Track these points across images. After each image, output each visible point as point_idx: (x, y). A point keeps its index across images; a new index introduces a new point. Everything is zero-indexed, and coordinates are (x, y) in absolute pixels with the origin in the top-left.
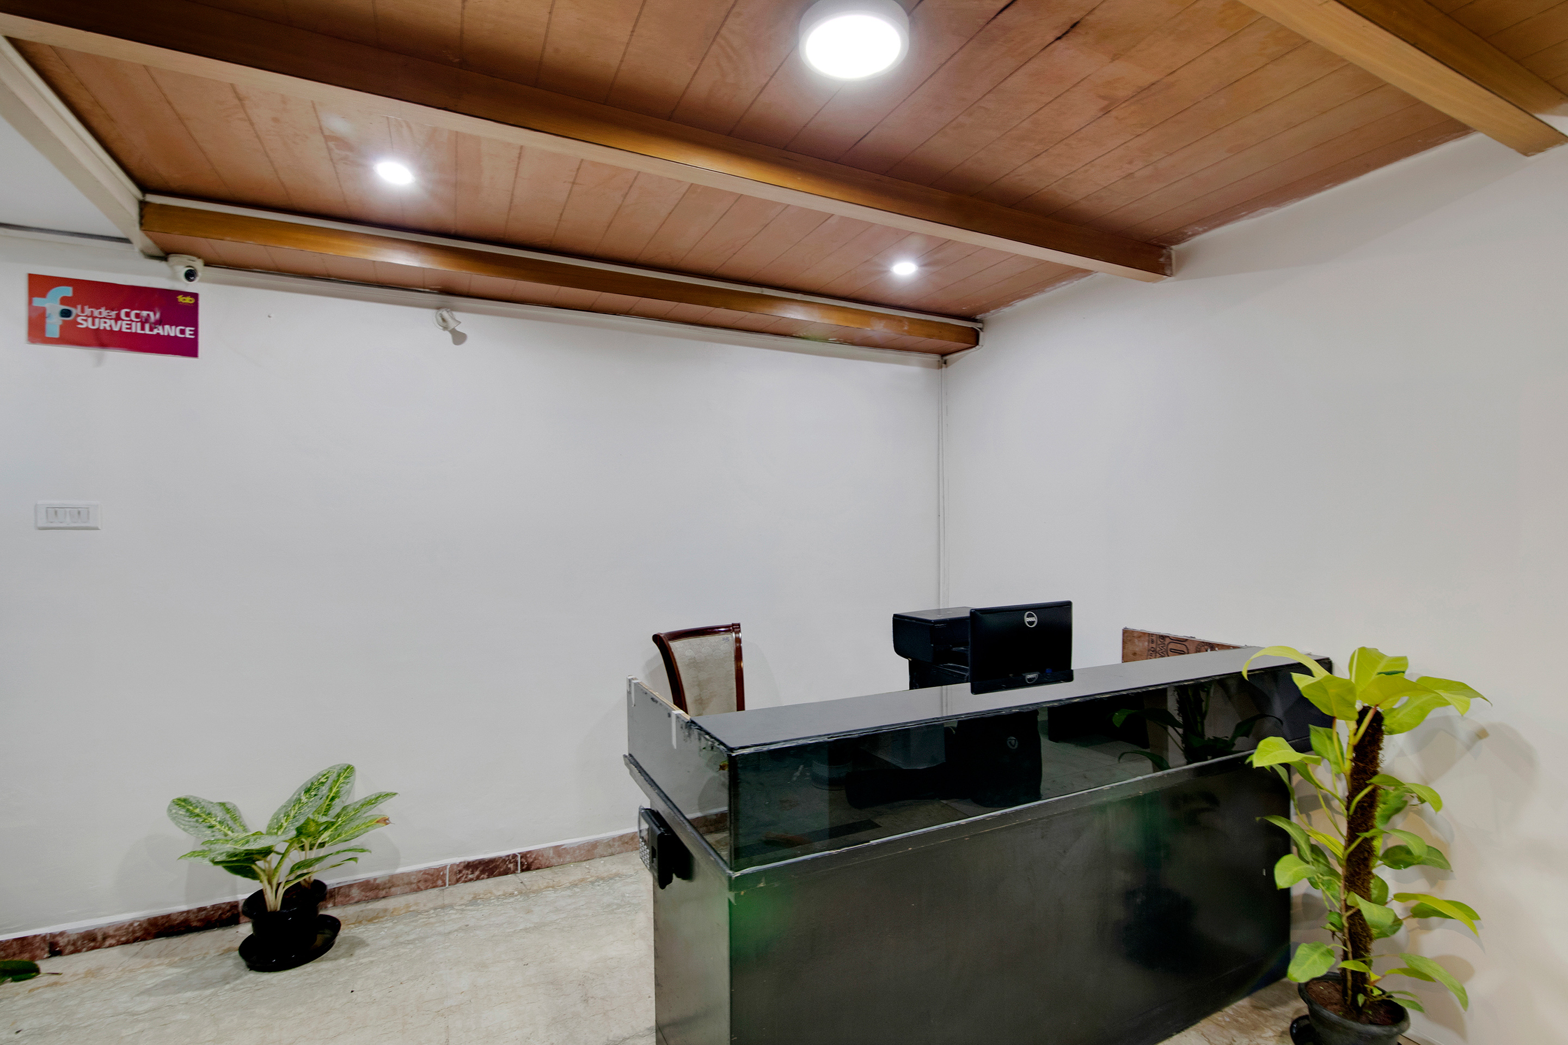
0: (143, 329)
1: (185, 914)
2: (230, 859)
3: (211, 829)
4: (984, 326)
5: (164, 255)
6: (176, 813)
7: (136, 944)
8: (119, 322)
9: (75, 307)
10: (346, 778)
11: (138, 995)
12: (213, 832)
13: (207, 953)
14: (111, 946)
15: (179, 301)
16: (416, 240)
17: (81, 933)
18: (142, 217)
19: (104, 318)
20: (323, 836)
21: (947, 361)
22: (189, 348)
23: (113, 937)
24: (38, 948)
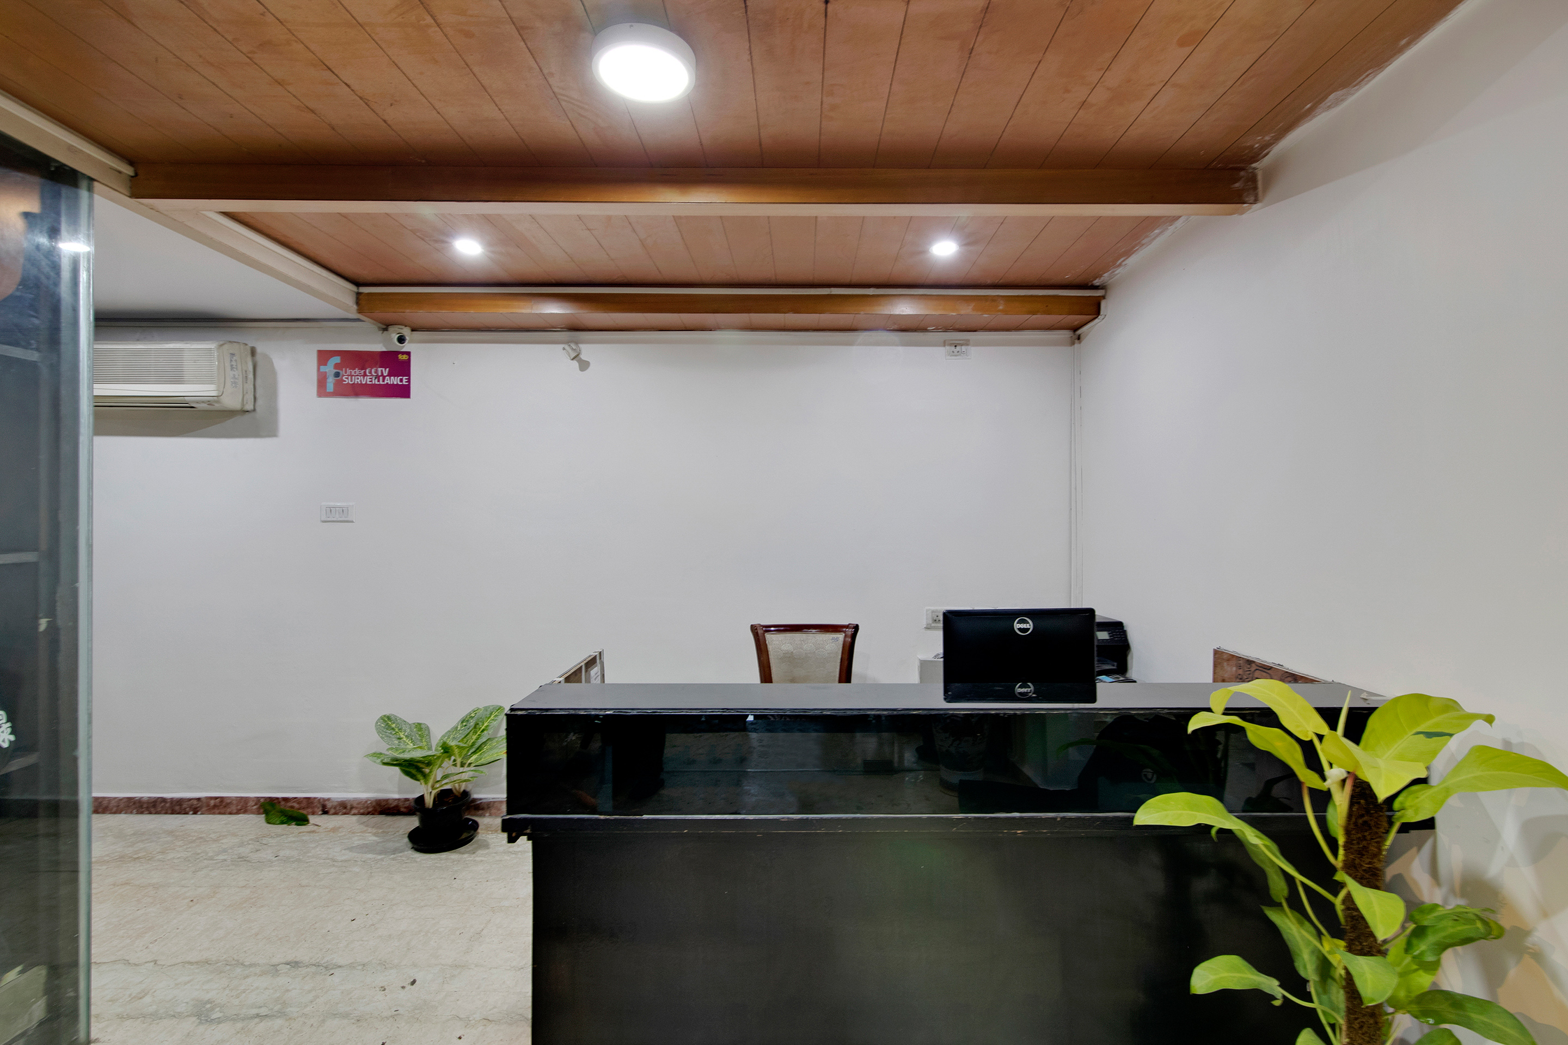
0: (379, 381)
1: (396, 801)
2: (392, 762)
3: (398, 740)
4: (1106, 292)
5: (386, 327)
6: (379, 725)
7: (368, 816)
8: (366, 377)
9: (342, 370)
10: (496, 716)
11: (345, 849)
12: (399, 742)
13: (398, 831)
14: (354, 814)
15: (399, 358)
16: (530, 292)
17: (339, 802)
18: (358, 303)
19: (358, 376)
20: (472, 758)
21: (1082, 336)
22: (403, 392)
23: (356, 808)
24: (316, 806)
